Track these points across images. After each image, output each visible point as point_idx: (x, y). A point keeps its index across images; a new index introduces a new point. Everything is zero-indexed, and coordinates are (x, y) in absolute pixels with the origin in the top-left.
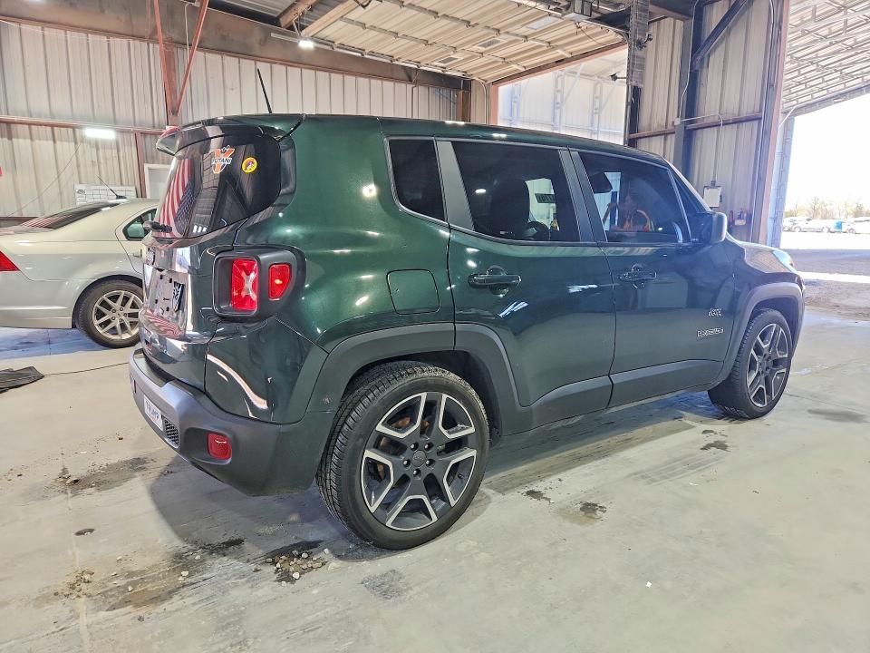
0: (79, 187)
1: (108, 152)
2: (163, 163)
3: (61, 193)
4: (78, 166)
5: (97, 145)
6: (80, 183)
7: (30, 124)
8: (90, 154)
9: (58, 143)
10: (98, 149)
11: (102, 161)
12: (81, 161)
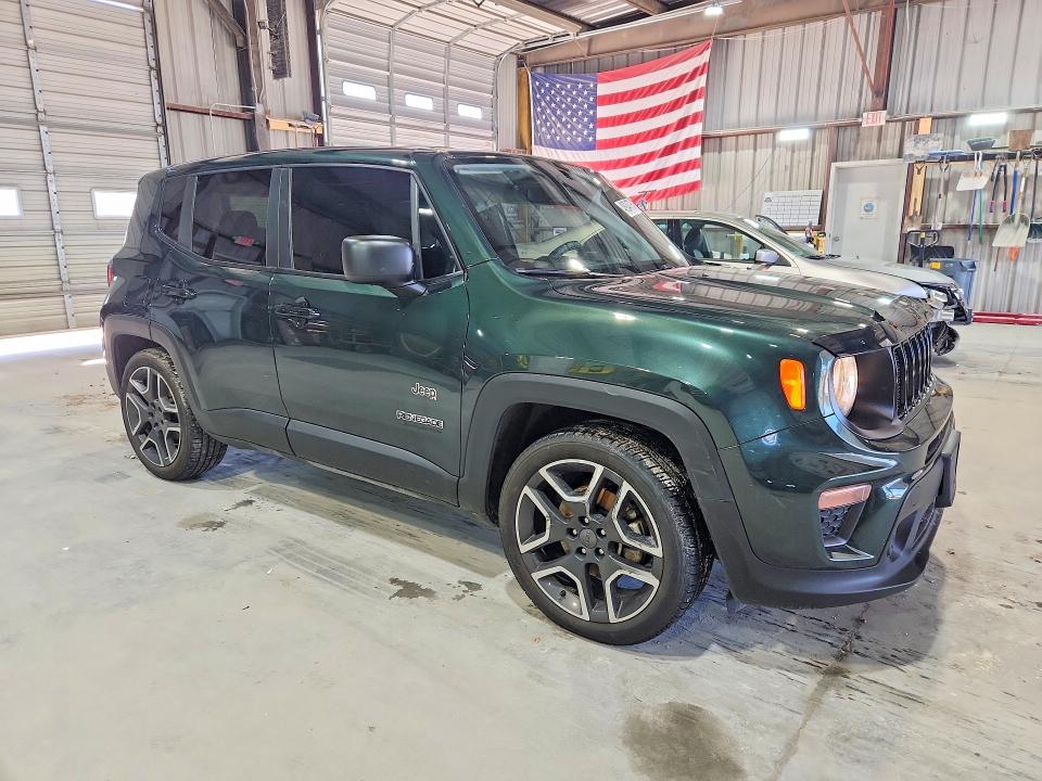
0: (768, 195)
1: (803, 153)
2: (860, 159)
3: (752, 203)
4: (772, 173)
5: (793, 148)
6: (771, 190)
7: (737, 135)
8: (784, 158)
9: (758, 150)
10: (793, 151)
11: (795, 164)
12: (776, 168)
